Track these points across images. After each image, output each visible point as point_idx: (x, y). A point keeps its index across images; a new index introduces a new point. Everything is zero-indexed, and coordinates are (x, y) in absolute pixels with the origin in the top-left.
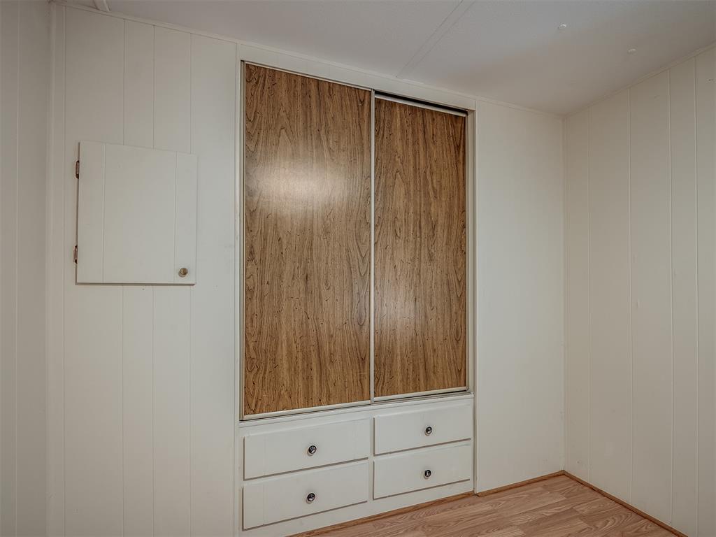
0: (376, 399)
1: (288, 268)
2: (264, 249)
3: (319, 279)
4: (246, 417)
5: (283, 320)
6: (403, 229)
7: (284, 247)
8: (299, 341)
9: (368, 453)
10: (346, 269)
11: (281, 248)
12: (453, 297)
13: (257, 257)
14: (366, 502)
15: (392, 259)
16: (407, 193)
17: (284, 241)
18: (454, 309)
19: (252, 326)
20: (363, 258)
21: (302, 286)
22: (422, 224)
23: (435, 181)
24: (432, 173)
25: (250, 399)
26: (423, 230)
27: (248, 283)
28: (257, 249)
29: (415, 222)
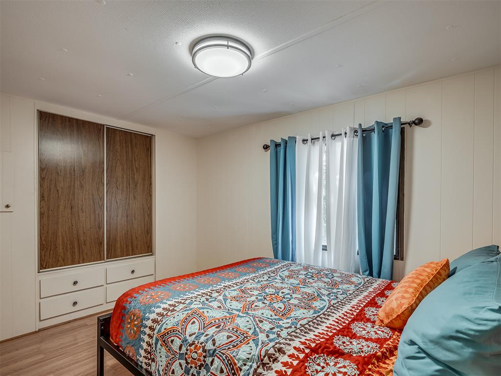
0: (107, 260)
1: (62, 203)
2: (49, 195)
3: (78, 208)
4: (41, 271)
5: (60, 227)
6: (121, 186)
7: (60, 194)
8: (68, 236)
9: (103, 283)
10: (92, 203)
11: (58, 194)
12: (146, 215)
13: (46, 199)
14: (102, 304)
15: (115, 198)
16: (123, 169)
17: (60, 191)
18: (146, 220)
19: (43, 230)
20: (101, 199)
21: (69, 211)
22: (130, 183)
23: (136, 164)
24: (135, 161)
25: (42, 263)
26: (131, 186)
27: (41, 210)
28: (46, 194)
29: (127, 182)
